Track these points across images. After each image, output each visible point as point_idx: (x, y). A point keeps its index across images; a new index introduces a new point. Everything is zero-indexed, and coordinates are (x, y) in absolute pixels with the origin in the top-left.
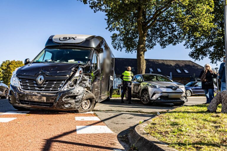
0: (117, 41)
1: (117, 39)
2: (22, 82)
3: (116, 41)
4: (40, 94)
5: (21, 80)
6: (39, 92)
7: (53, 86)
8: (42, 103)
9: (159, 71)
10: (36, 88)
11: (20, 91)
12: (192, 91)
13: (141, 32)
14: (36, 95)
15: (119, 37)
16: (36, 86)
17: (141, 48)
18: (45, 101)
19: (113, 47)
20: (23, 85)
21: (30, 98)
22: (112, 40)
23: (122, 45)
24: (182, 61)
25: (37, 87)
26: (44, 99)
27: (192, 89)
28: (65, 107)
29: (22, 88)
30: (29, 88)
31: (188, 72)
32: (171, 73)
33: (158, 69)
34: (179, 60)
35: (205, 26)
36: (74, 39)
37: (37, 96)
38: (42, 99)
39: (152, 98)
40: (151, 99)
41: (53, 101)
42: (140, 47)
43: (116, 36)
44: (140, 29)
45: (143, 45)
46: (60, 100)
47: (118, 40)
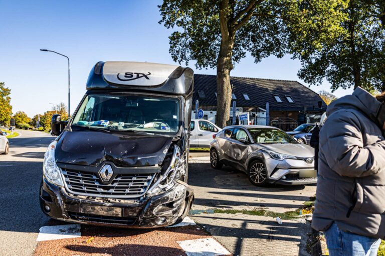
0: (180, 47)
1: (180, 43)
2: (69, 177)
3: (178, 47)
4: (109, 202)
5: (68, 173)
6: (106, 196)
7: (131, 184)
8: (114, 219)
9: (246, 99)
10: (99, 190)
11: (67, 194)
12: (305, 139)
13: (226, 33)
14: (101, 205)
15: (183, 39)
16: (99, 185)
17: (225, 64)
18: (120, 215)
19: (173, 57)
20: (71, 183)
21: (90, 209)
22: (170, 45)
23: (188, 55)
24: (284, 81)
25: (100, 187)
26: (118, 211)
27: (305, 136)
28: (156, 224)
29: (69, 189)
30: (84, 188)
31: (292, 102)
32: (268, 105)
33: (244, 95)
34: (278, 80)
35: (331, 31)
36: (148, 78)
37: (105, 206)
38: (114, 212)
39: (272, 176)
40: (270, 178)
41: (135, 215)
42: (223, 61)
43: (178, 37)
44: (224, 27)
45: (228, 58)
46: (148, 213)
47: (181, 45)
